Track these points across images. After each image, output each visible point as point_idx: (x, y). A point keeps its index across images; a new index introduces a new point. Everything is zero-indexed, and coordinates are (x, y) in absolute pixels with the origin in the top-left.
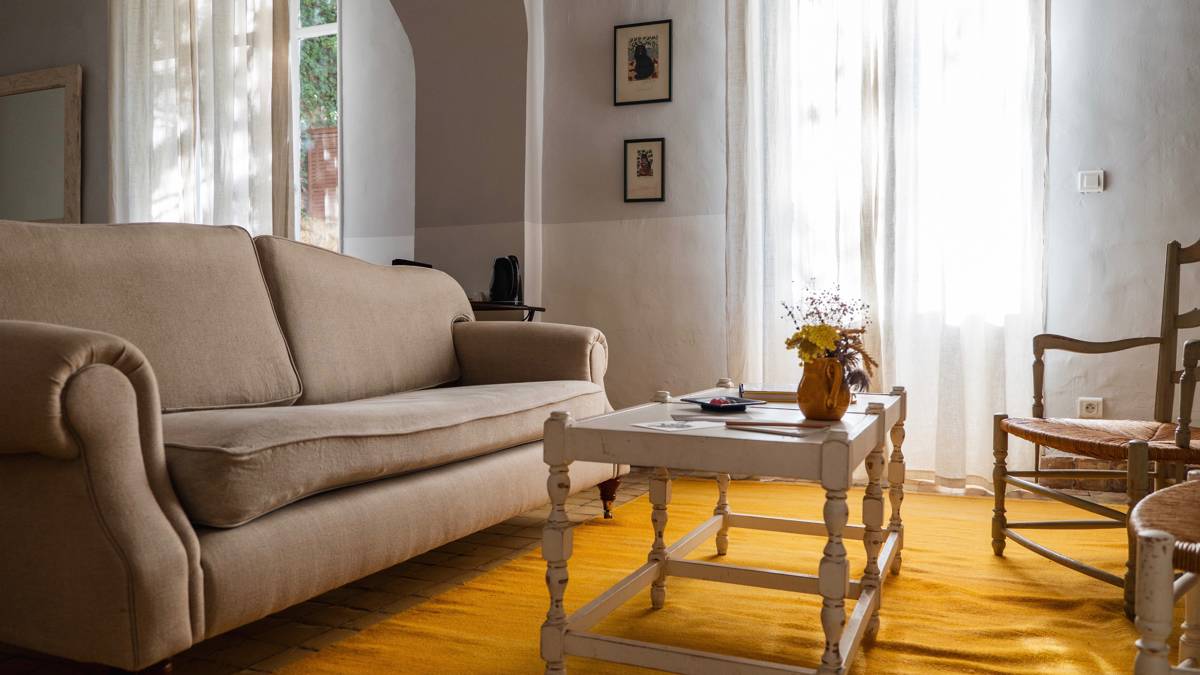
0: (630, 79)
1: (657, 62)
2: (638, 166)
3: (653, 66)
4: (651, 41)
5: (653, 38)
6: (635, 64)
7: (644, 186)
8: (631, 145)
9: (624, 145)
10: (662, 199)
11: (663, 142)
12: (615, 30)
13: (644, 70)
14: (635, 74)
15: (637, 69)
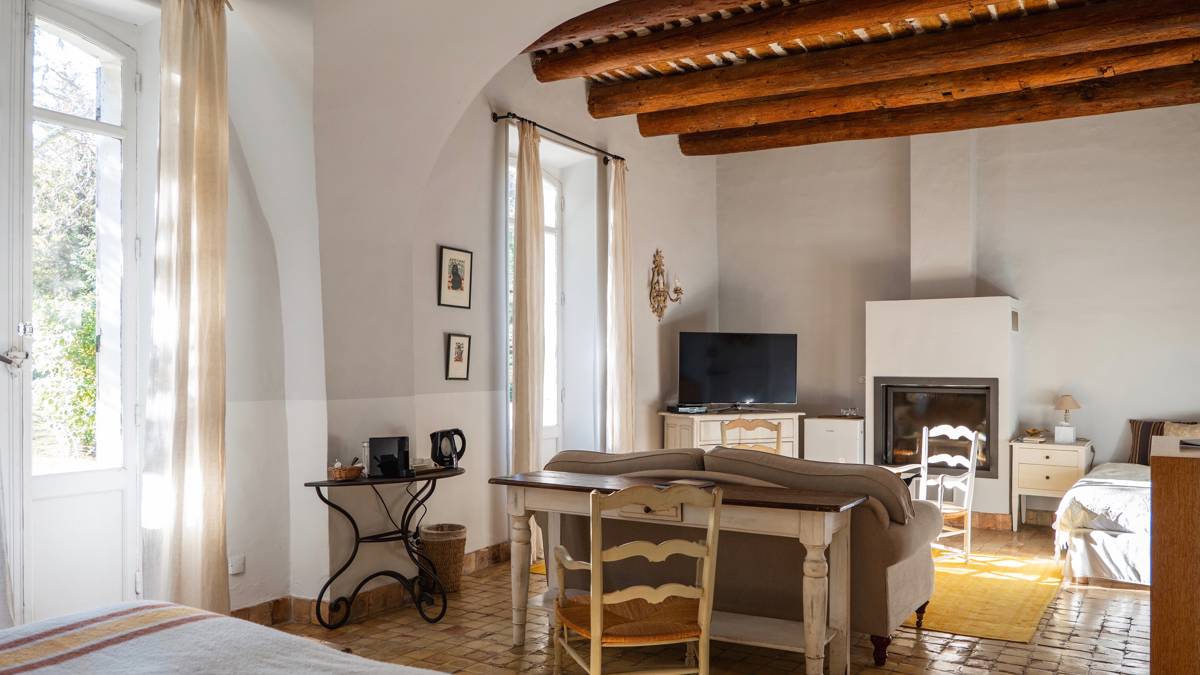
1: (463, 279)
2: (455, 354)
3: (461, 282)
6: (452, 278)
7: (458, 370)
8: (453, 338)
9: (448, 337)
10: (467, 379)
11: (470, 338)
12: (441, 249)
13: (456, 284)
14: (451, 285)
15: (453, 282)
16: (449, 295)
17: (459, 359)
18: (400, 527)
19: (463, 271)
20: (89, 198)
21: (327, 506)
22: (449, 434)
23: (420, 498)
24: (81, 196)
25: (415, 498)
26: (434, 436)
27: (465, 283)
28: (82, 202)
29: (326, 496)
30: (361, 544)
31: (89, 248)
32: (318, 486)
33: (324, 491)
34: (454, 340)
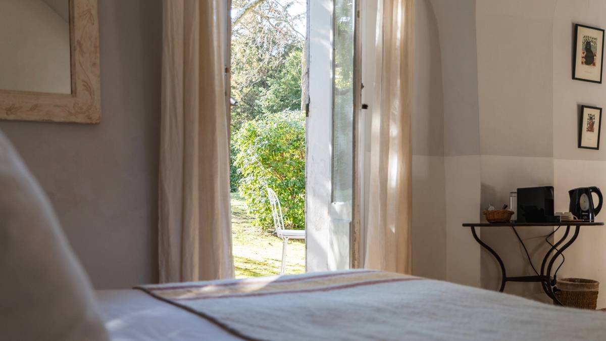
0: (582, 63)
1: (596, 56)
2: (588, 124)
3: (594, 58)
4: (594, 40)
5: (595, 39)
6: (585, 53)
7: (589, 139)
8: (585, 109)
9: (581, 109)
10: (597, 148)
11: (601, 109)
12: (576, 27)
13: (589, 59)
14: (584, 60)
15: (586, 57)
16: (583, 70)
17: (591, 129)
18: (540, 274)
19: (596, 48)
20: (266, 61)
21: (479, 245)
22: (587, 191)
23: (559, 248)
24: (260, 60)
25: (554, 247)
26: (572, 193)
27: (598, 59)
28: (261, 64)
29: (479, 236)
30: (507, 283)
31: (266, 97)
32: (472, 226)
33: (478, 230)
34: (587, 111)
